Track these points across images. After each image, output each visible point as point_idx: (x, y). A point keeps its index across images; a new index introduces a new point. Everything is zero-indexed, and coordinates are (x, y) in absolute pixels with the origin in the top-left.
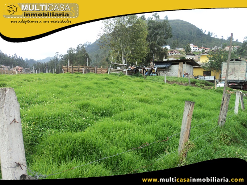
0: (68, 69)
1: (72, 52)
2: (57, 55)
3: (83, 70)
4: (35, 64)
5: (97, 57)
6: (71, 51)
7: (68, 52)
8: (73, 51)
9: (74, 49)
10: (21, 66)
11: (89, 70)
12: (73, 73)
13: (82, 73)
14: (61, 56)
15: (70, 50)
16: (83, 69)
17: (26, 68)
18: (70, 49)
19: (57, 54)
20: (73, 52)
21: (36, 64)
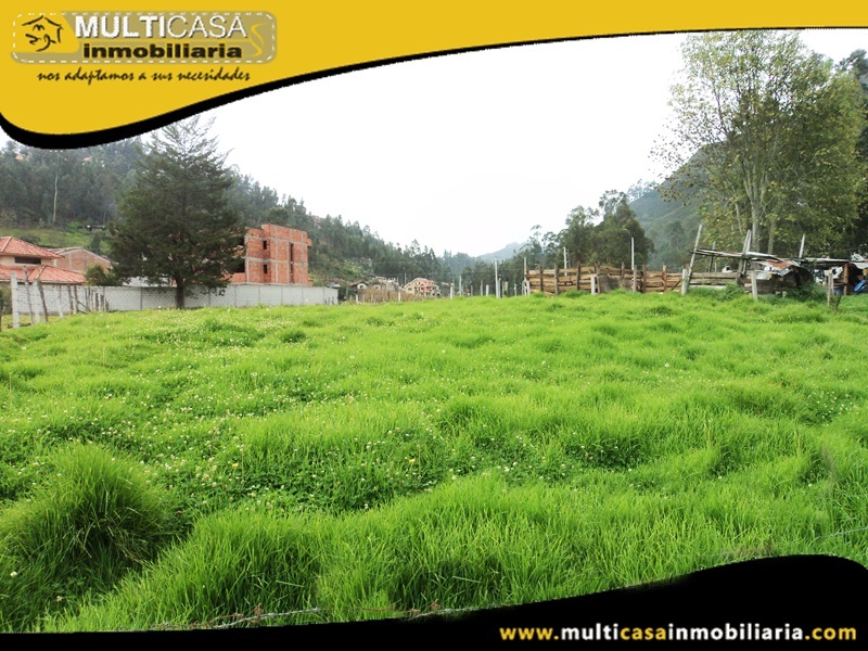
0: (545, 280)
1: (583, 222)
2: (536, 234)
3: (593, 281)
4: (470, 270)
5: (675, 230)
6: (577, 217)
7: (568, 221)
8: (584, 217)
9: (590, 209)
10: (428, 278)
11: (616, 280)
12: (559, 292)
13: (589, 291)
14: (550, 236)
15: (576, 213)
16: (592, 277)
17: (443, 283)
18: (575, 210)
19: (535, 231)
20: (587, 221)
21: (473, 267)
